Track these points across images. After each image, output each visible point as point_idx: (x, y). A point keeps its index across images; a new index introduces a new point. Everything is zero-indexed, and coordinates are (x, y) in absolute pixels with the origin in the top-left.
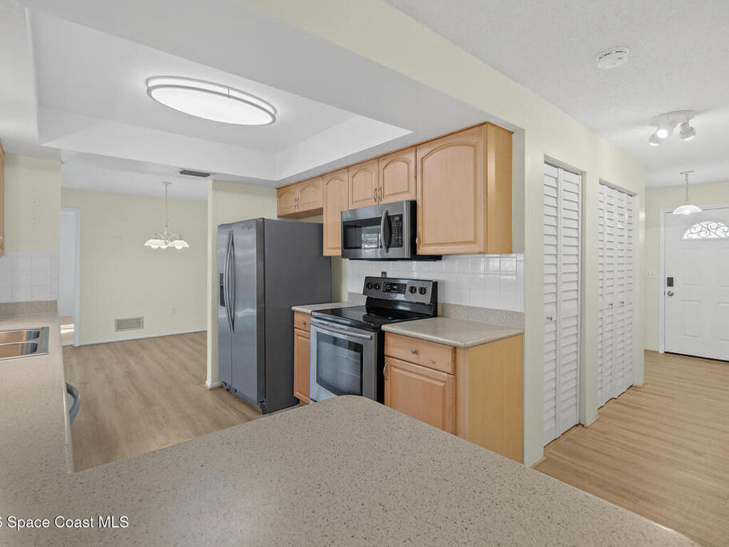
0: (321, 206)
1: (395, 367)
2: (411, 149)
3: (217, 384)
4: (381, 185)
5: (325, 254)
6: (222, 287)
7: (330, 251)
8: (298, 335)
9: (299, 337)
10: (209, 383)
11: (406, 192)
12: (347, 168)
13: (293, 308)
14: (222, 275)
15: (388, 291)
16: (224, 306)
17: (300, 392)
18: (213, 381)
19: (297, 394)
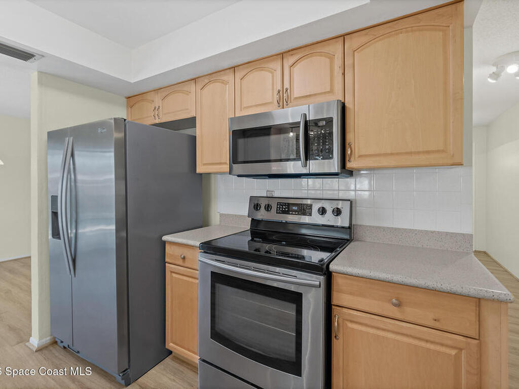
0: (193, 115)
1: (351, 321)
2: (337, 39)
3: (47, 339)
4: (287, 85)
5: (199, 170)
6: (55, 214)
7: (205, 167)
8: (171, 272)
9: (174, 275)
10: (35, 341)
11: (328, 92)
12: (234, 68)
13: (165, 238)
14: (54, 199)
15: (284, 212)
16: (59, 238)
17: (174, 343)
18: (41, 338)
19: (170, 345)
